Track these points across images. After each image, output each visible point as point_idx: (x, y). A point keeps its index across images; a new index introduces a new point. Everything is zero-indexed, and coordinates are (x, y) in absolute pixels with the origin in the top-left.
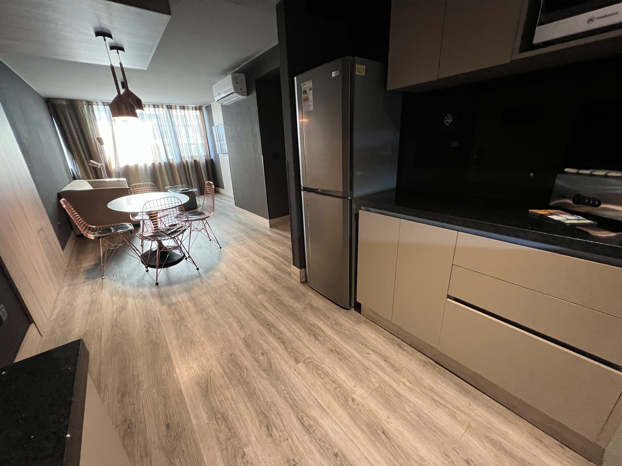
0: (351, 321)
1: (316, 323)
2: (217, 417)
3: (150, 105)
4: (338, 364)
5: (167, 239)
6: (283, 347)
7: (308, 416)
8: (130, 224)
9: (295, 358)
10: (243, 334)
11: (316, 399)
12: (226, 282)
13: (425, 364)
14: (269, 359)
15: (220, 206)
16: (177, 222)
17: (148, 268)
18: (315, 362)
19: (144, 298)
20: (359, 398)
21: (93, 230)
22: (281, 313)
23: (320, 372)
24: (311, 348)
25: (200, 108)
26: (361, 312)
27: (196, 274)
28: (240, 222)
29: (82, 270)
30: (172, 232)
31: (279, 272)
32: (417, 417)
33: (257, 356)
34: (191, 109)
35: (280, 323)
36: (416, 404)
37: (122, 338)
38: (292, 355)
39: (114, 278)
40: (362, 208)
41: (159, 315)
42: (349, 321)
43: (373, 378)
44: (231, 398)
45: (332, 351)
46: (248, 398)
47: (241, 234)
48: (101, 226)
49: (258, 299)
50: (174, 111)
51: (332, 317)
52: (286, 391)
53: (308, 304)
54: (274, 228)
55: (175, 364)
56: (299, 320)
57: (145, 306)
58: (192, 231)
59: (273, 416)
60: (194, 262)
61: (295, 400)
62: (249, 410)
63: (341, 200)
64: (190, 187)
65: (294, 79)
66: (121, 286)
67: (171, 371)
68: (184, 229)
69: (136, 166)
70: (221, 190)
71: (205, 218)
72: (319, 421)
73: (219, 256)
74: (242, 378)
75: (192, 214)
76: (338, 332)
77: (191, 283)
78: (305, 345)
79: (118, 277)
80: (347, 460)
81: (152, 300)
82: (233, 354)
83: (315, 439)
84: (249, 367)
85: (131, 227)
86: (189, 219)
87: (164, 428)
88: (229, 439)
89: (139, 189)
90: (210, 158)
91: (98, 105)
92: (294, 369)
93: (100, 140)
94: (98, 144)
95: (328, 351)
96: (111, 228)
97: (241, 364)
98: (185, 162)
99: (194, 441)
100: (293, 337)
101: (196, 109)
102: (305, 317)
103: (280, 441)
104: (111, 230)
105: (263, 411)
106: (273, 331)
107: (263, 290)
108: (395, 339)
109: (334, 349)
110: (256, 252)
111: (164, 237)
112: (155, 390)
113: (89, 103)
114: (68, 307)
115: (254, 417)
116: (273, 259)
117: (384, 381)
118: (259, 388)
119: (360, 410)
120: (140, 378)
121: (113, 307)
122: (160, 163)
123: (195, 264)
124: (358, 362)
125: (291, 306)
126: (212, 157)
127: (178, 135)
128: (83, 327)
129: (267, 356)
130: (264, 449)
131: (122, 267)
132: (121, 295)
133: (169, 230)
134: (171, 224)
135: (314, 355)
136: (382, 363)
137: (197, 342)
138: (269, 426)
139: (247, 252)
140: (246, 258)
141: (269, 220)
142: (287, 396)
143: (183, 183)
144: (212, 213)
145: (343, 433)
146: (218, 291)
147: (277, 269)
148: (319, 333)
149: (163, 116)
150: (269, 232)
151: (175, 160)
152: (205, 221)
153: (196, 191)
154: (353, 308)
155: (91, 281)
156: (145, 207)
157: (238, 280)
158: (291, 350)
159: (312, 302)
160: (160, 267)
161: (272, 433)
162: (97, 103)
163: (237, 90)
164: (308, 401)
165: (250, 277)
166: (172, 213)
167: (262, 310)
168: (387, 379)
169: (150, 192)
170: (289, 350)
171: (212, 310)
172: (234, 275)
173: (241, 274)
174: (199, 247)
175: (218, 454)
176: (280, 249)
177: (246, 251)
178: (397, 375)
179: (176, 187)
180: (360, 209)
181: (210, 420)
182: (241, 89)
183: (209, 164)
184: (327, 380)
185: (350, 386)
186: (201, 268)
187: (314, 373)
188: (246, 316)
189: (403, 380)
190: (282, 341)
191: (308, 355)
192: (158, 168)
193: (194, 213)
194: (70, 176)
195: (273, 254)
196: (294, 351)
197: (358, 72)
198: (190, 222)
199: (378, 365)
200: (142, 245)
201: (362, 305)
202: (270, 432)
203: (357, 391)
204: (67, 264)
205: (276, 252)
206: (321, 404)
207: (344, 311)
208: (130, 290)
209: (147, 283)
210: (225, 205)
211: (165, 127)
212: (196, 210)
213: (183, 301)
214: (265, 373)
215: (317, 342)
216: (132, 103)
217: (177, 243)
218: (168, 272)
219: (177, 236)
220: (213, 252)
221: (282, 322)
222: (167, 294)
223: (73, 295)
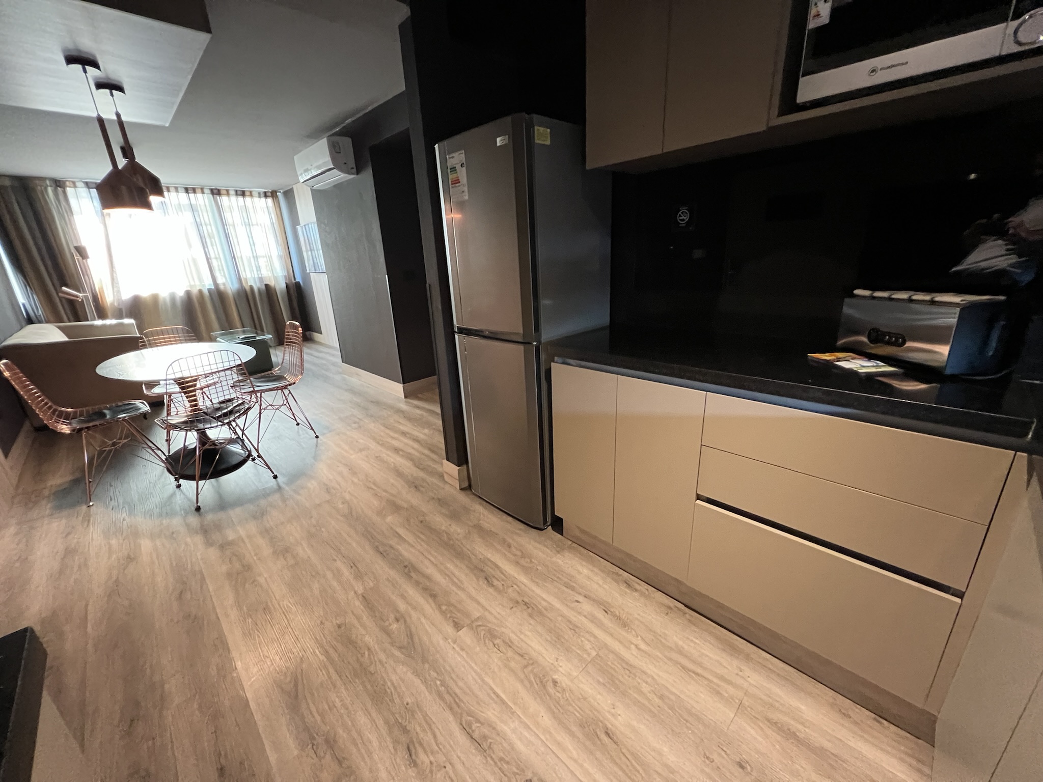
0: (548, 548)
1: (488, 557)
2: (315, 743)
3: (179, 189)
4: (528, 625)
5: (216, 427)
6: (433, 605)
7: (479, 721)
8: (143, 403)
9: (454, 621)
10: (361, 588)
11: (492, 689)
12: (327, 497)
13: (668, 610)
14: (408, 627)
15: (314, 364)
16: (233, 396)
17: (181, 480)
18: (489, 625)
19: (172, 536)
20: (565, 678)
21: (67, 416)
22: (428, 545)
23: (497, 641)
24: (482, 601)
25: (273, 194)
26: (564, 531)
27: (273, 486)
28: (352, 391)
29: (46, 492)
30: (227, 413)
31: (421, 474)
32: (659, 701)
33: (387, 623)
34: (257, 195)
35: (426, 562)
36: (657, 678)
37: (129, 614)
38: (449, 615)
39: (112, 503)
40: (556, 358)
41: (202, 564)
42: (544, 548)
43: (587, 642)
44: (341, 705)
45: (517, 602)
46: (373, 701)
47: (354, 411)
48: (85, 409)
49: (386, 523)
50: (225, 198)
51: (515, 544)
52: (440, 681)
53: (474, 526)
54: (412, 399)
55: (234, 654)
56: (459, 554)
57: (175, 551)
58: (262, 411)
59: (418, 729)
60: (267, 465)
61: (456, 694)
62: (375, 721)
63: (521, 347)
64: (259, 332)
65: (434, 148)
66: (127, 518)
67: (226, 669)
68: (247, 406)
69: (155, 298)
70: (316, 336)
71: (287, 386)
72: (498, 728)
73: (315, 452)
74: (361, 664)
75: (261, 380)
76: (526, 570)
77: (263, 502)
78: (472, 598)
79: (121, 501)
81: (188, 540)
82: (342, 624)
83: (493, 759)
84: (372, 645)
85: (144, 407)
86: (256, 389)
87: (214, 775)
89: (159, 339)
90: (294, 281)
91: (75, 186)
92: (452, 641)
93: (81, 251)
94: (77, 257)
95: (510, 604)
96: (105, 411)
97: (359, 642)
98: (248, 288)
100: (450, 584)
101: (266, 196)
102: (470, 549)
103: (431, 771)
104: (104, 415)
105: (400, 721)
106: (414, 576)
107: (395, 507)
108: (620, 573)
109: (520, 600)
110: (381, 440)
111: (211, 422)
112: (195, 707)
113: (59, 184)
114: (18, 564)
115: (384, 734)
116: (411, 451)
117: (606, 646)
118: (391, 681)
119: (567, 700)
120: (167, 686)
121: (110, 557)
122: (200, 291)
123: (269, 468)
124: (560, 618)
125: (444, 531)
126: (299, 279)
127: (234, 241)
129: (405, 621)
131: (128, 482)
132: (127, 535)
133: (218, 409)
134: (222, 399)
135: (486, 613)
136: (600, 615)
137: (275, 609)
138: (411, 747)
139: (365, 442)
140: (363, 453)
141: (402, 386)
142: (442, 689)
143: (245, 326)
144: (300, 377)
145: (540, 743)
146: (314, 513)
147: (419, 468)
148: (494, 573)
149: (204, 208)
150: (403, 406)
151: (228, 284)
152: (286, 392)
153: (271, 339)
154: (550, 527)
155: (65, 512)
156: (171, 371)
157: (349, 492)
159: (481, 522)
160: (203, 477)
161: (417, 759)
162: (74, 183)
163: (339, 164)
164: (479, 693)
165: (372, 486)
166: (223, 379)
167: (394, 542)
168: (609, 640)
169: (181, 343)
170: (444, 608)
171: (304, 549)
172: (343, 483)
173: (356, 480)
174: (277, 437)
176: (422, 433)
177: (363, 440)
178: (625, 634)
179: (231, 333)
180: (554, 362)
181: (303, 750)
182: (345, 163)
183: (292, 291)
184: (510, 653)
185: (548, 660)
186: (283, 476)
187: (488, 644)
188: (366, 554)
189: (634, 640)
190: (431, 593)
191: (477, 614)
192: (198, 301)
193: (267, 377)
194: (21, 317)
195: (411, 443)
196: (452, 608)
197: (538, 139)
198: (259, 395)
199: (593, 619)
200: (168, 441)
201: (564, 520)
202: (414, 757)
203: (561, 666)
204: (15, 482)
205: (416, 440)
206: (501, 697)
207: (534, 532)
208: (144, 523)
209: (178, 508)
210: (324, 362)
211: (209, 227)
212: (269, 372)
213: (249, 537)
214: (402, 653)
215: (491, 590)
216: (142, 185)
217: (236, 433)
218: (219, 486)
219: (234, 420)
220: (304, 446)
221: (429, 560)
222: (218, 527)
223: (27, 541)
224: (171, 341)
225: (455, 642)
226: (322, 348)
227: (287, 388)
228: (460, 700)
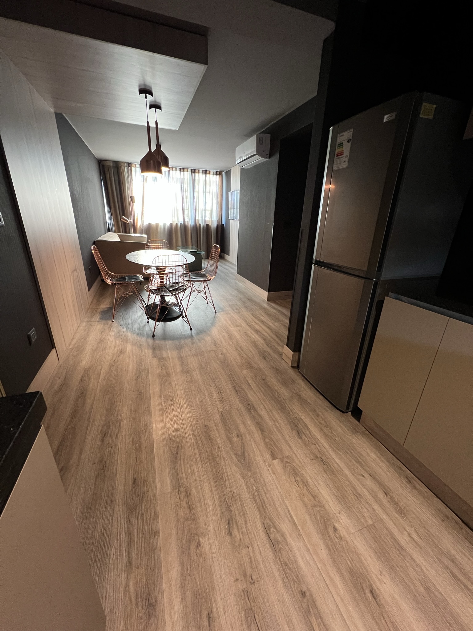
0: (346, 427)
1: (302, 418)
2: (180, 490)
3: (177, 169)
4: (322, 477)
5: (169, 295)
6: (261, 436)
7: (275, 528)
8: (141, 276)
9: (271, 452)
10: (222, 407)
11: (289, 511)
12: (214, 348)
13: (446, 519)
14: (243, 444)
15: (222, 272)
16: (180, 281)
17: (150, 319)
18: (294, 464)
19: (140, 346)
20: (344, 530)
21: (112, 277)
22: (265, 396)
23: (298, 478)
24: (292, 445)
25: (220, 173)
26: (361, 420)
27: (189, 334)
28: (239, 291)
29: (99, 310)
30: (175, 289)
31: (268, 349)
32: (425, 592)
33: (231, 436)
34: (212, 174)
35: (262, 407)
36: (425, 570)
37: (116, 379)
38: (269, 447)
39: (121, 322)
40: (390, 294)
41: (149, 366)
42: (342, 426)
43: (366, 510)
44: (198, 474)
45: (317, 457)
46: (214, 480)
47: (237, 302)
48: (119, 275)
49: (243, 374)
50: (197, 175)
51: (322, 416)
52: (256, 487)
53: (296, 394)
54: (272, 302)
55: (153, 419)
56: (282, 408)
57: (140, 355)
58: (192, 292)
59: (237, 512)
60: (188, 322)
61: (264, 502)
62: (213, 494)
63: (363, 281)
64: (199, 249)
65: (329, 131)
66: (125, 332)
67: (148, 426)
68: (185, 288)
69: (157, 225)
70: (226, 256)
71: (206, 280)
72: (288, 540)
73: (213, 321)
74: (213, 455)
75: (195, 275)
76: (327, 437)
77: (183, 341)
78: (286, 441)
79: (124, 322)
80: (316, 608)
81: (146, 351)
82: (207, 425)
83: (280, 561)
84: (221, 445)
85: (142, 279)
86: (191, 279)
87: (131, 482)
88: (187, 519)
89: (154, 245)
90: (221, 224)
91: (135, 167)
92: (268, 464)
93: (132, 198)
94: (130, 202)
95: (312, 456)
96: (126, 277)
97: (214, 440)
98: (198, 225)
99: (154, 507)
100: (274, 427)
101: (217, 174)
102: (290, 407)
103: (239, 545)
104: (125, 279)
105: (227, 501)
106: (253, 412)
107: (250, 366)
108: (403, 469)
109: (318, 455)
110: (249, 323)
111: (167, 292)
112: (131, 439)
113: (130, 165)
114: (83, 340)
115: (217, 505)
116: (265, 334)
117: (381, 521)
118: (227, 473)
119: (343, 547)
120: (122, 423)
121: (115, 348)
122: (177, 224)
123: (189, 324)
124: (347, 482)
125: (276, 390)
126: (224, 223)
127: (197, 200)
128: (90, 361)
129: (242, 439)
130: (221, 547)
131: (129, 314)
132: (123, 339)
133: (172, 286)
134: (174, 281)
135: (294, 455)
136: (381, 495)
137: (176, 403)
138: (231, 521)
139: (240, 322)
140: (238, 328)
141: (267, 293)
142: (256, 494)
143: (193, 245)
144: (214, 277)
145: (316, 569)
146: (206, 355)
147: (268, 346)
148: (303, 430)
149: (186, 181)
150: (265, 305)
151: (190, 223)
152: (205, 284)
153: (203, 254)
154: (350, 413)
155: (103, 322)
156: (154, 262)
157: (226, 349)
158: (268, 441)
159: (301, 392)
160: (159, 320)
161: (232, 532)
162: (135, 165)
163: (260, 152)
164: (279, 509)
165: (239, 349)
166: (177, 271)
167: (245, 387)
168: (384, 517)
169: (163, 249)
170: (267, 440)
171: (197, 374)
172: (224, 342)
173: (231, 343)
174: (196, 308)
175: (174, 532)
176: (274, 325)
177: (239, 320)
178: (401, 519)
179: (186, 248)
180: (388, 296)
181: (173, 491)
182: (264, 151)
183: (219, 228)
184: (305, 491)
185: (333, 509)
186: (195, 329)
187: (291, 477)
188: (228, 388)
189: (408, 528)
190: (261, 427)
191: (287, 454)
192: (175, 228)
193: (198, 274)
194: (106, 228)
195: (266, 329)
196: (272, 443)
197: (423, 114)
198: (192, 283)
199: (375, 497)
200: (148, 298)
201: (363, 413)
202: (231, 529)
203: (342, 519)
204: (90, 303)
205: (270, 328)
206: (293, 519)
207: (338, 413)
208: (131, 337)
209: (145, 333)
210: (227, 271)
211: (187, 192)
212: (199, 272)
213: (172, 358)
214: (237, 458)
215: (300, 441)
216: (160, 161)
217: (178, 301)
218: (165, 326)
219: (178, 294)
220: (208, 316)
221: (264, 405)
222: (160, 348)
223: (88, 331)
224: (158, 247)
225: (270, 466)
226: (227, 264)
227: (206, 282)
228: (266, 507)
